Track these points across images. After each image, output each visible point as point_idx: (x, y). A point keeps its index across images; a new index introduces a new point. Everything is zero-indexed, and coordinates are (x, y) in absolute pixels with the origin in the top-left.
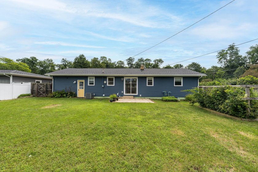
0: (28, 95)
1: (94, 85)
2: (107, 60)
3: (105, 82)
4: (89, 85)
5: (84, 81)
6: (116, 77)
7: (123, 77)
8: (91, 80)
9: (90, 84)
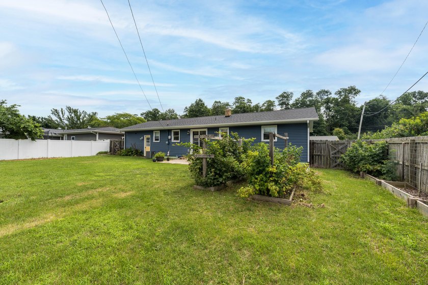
0: (106, 153)
1: (159, 141)
2: (246, 101)
3: (169, 137)
4: (154, 141)
5: (149, 136)
6: (182, 130)
7: (189, 129)
8: (157, 136)
9: (156, 140)
